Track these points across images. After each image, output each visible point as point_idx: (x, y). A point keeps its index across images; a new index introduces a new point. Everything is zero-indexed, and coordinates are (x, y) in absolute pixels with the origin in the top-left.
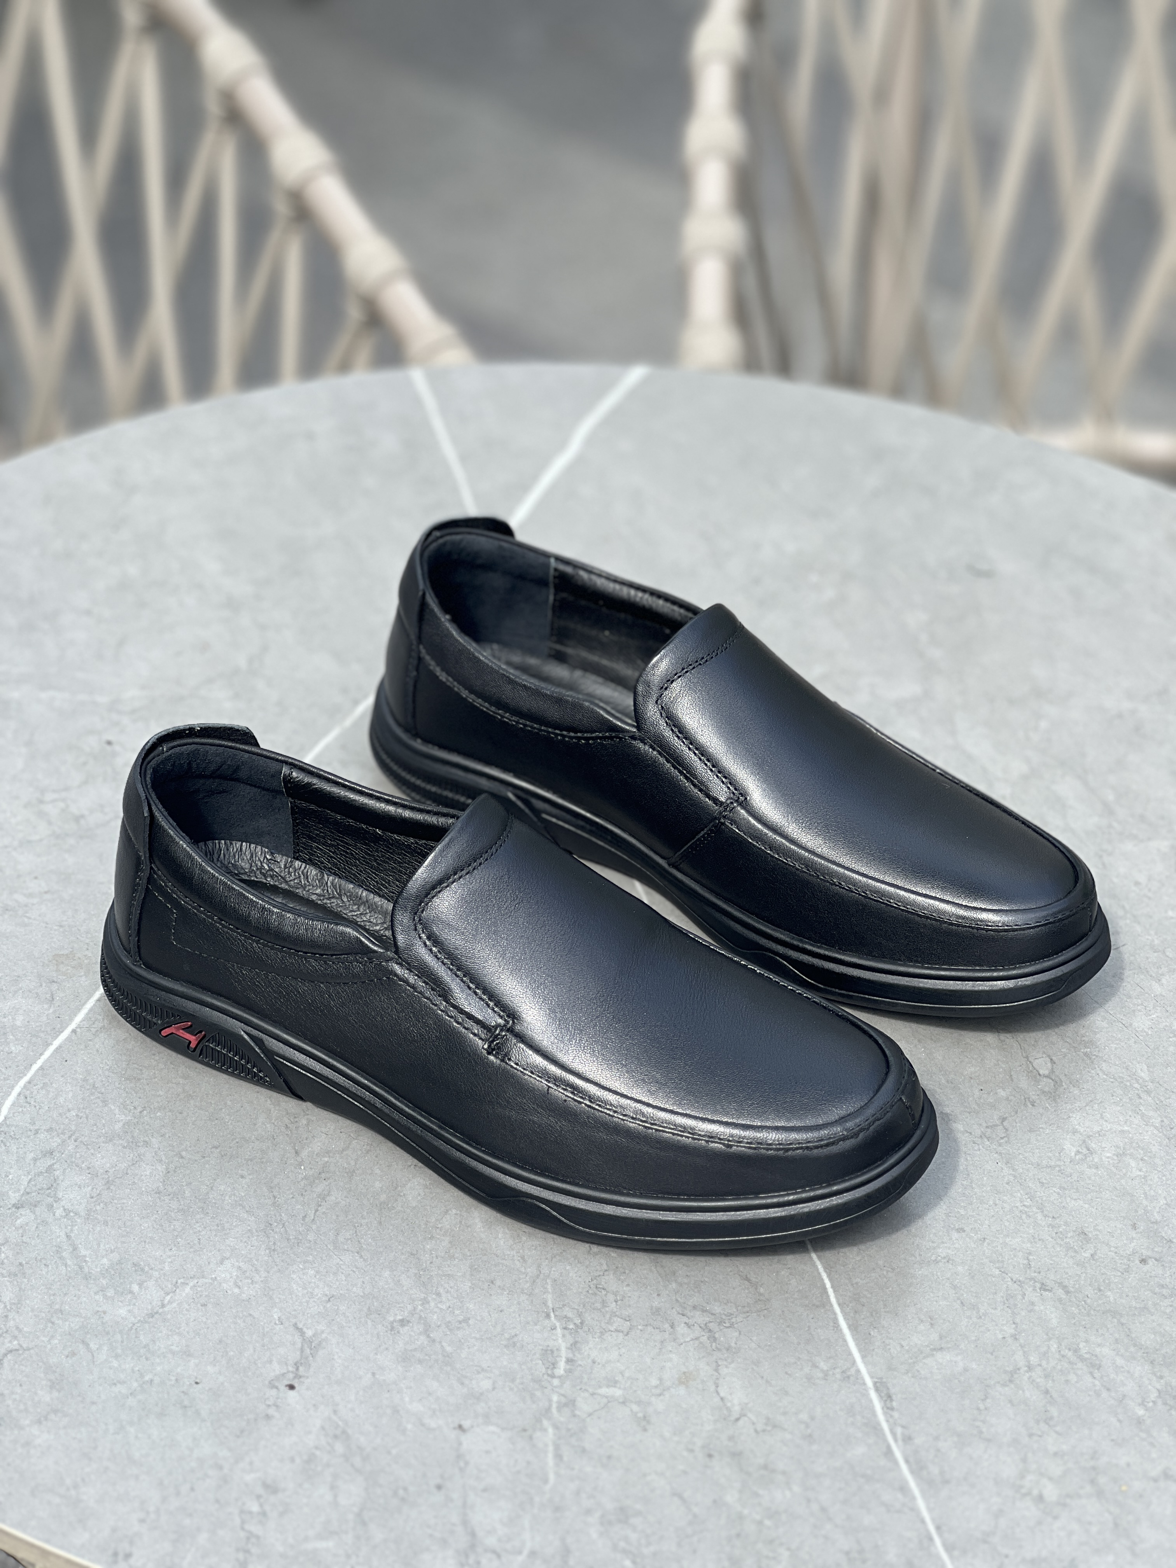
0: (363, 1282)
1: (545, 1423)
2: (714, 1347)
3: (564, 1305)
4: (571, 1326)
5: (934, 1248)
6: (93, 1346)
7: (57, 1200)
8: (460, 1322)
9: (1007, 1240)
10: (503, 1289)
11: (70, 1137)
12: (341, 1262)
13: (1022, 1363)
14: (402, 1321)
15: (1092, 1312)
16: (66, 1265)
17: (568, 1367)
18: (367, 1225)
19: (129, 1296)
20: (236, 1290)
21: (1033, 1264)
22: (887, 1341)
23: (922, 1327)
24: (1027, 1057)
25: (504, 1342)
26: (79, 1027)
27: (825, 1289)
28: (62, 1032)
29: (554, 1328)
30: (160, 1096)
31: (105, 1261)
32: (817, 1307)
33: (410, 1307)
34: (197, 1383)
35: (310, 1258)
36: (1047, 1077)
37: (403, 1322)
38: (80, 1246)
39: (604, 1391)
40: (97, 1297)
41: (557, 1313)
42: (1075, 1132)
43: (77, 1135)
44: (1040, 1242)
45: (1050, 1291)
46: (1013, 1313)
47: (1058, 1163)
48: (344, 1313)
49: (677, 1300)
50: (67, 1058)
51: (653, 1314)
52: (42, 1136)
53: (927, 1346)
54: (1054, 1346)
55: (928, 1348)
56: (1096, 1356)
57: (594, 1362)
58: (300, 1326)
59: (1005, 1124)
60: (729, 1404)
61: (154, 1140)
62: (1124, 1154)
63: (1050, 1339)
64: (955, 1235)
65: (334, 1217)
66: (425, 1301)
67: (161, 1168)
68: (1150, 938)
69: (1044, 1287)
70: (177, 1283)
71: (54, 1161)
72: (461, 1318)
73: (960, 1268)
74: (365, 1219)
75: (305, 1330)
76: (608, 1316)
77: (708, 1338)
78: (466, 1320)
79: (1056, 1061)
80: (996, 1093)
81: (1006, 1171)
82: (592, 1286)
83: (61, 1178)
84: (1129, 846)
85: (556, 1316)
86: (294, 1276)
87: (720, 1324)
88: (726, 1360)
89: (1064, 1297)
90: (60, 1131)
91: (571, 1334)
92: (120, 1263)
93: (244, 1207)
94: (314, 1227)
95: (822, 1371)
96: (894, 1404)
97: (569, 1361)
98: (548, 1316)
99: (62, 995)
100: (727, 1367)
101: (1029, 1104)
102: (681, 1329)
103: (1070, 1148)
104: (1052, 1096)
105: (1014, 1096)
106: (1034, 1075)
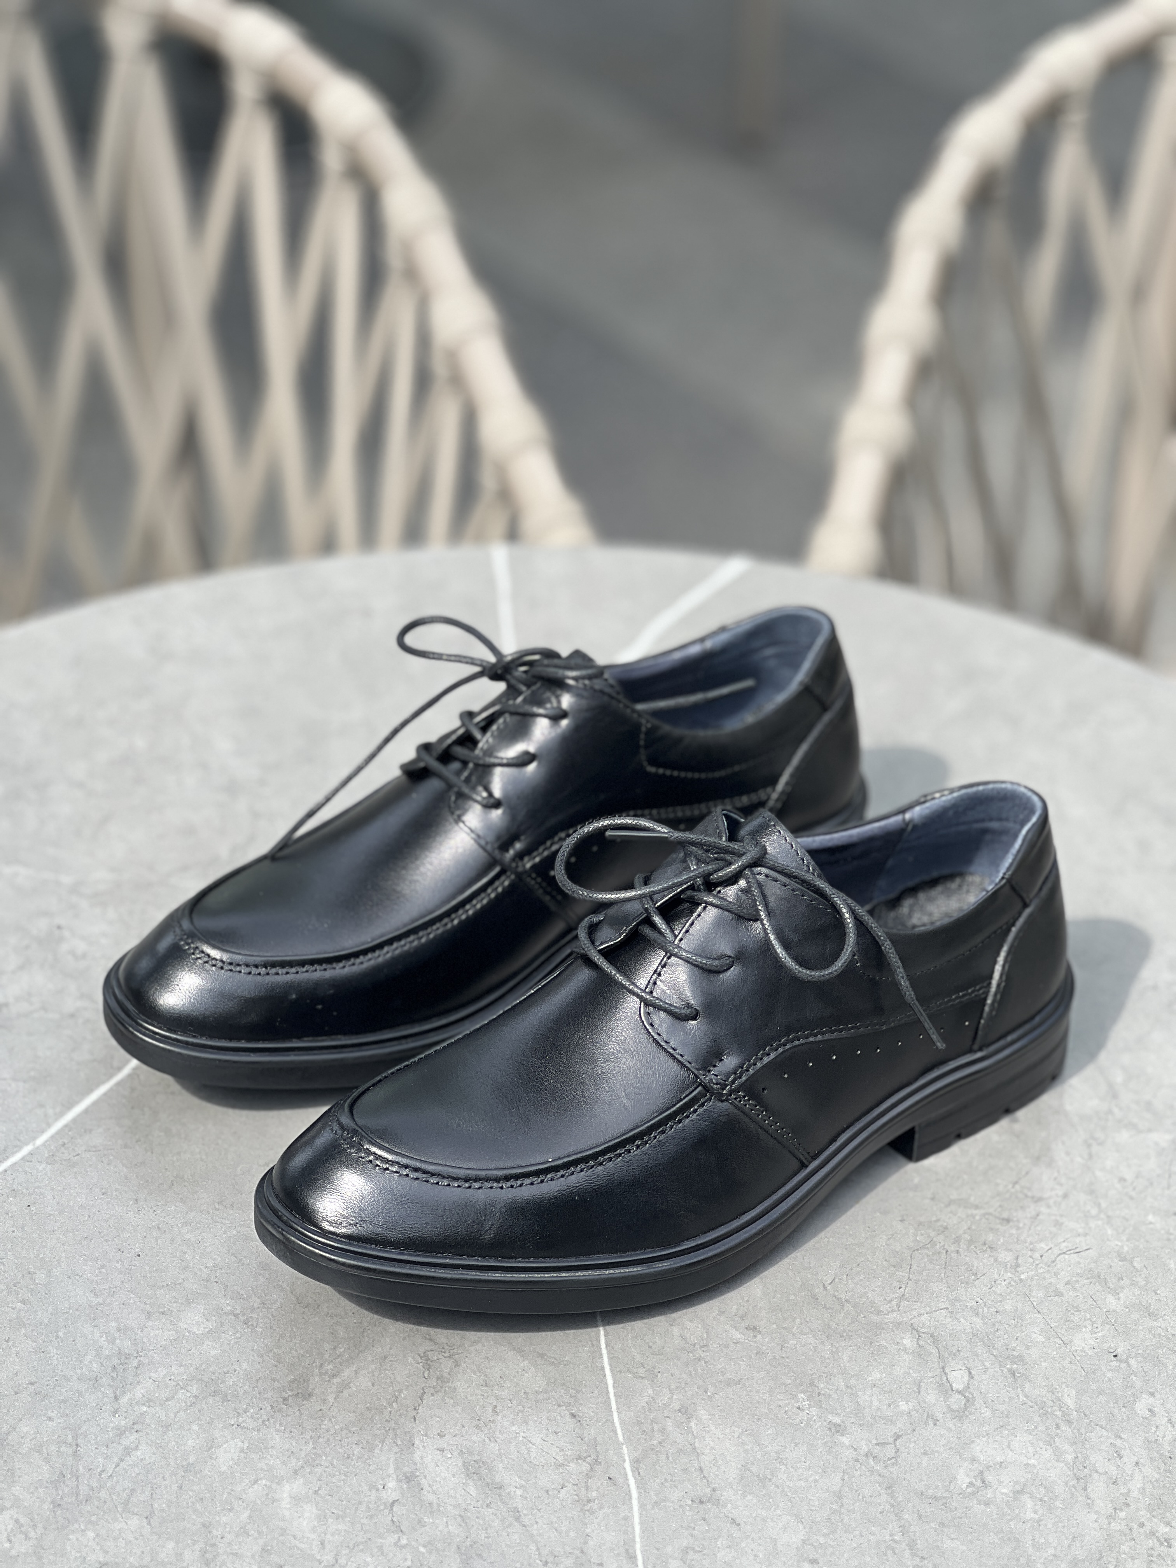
0: (143, 1553)
12: (126, 1527)
20: (7, 1545)
24: (943, 1368)
35: (94, 1518)
36: (958, 1392)
42: (974, 1460)
47: (946, 1494)
59: (898, 1442)
62: (1021, 1492)
65: (134, 1474)
68: (1119, 1244)
74: (165, 1480)
79: (975, 1377)
80: (898, 1406)
81: (885, 1498)
84: (1124, 1136)
94: (110, 1483)
101: (931, 1422)
103: (963, 1479)
104: (959, 1415)
105: (917, 1411)
106: (946, 1389)
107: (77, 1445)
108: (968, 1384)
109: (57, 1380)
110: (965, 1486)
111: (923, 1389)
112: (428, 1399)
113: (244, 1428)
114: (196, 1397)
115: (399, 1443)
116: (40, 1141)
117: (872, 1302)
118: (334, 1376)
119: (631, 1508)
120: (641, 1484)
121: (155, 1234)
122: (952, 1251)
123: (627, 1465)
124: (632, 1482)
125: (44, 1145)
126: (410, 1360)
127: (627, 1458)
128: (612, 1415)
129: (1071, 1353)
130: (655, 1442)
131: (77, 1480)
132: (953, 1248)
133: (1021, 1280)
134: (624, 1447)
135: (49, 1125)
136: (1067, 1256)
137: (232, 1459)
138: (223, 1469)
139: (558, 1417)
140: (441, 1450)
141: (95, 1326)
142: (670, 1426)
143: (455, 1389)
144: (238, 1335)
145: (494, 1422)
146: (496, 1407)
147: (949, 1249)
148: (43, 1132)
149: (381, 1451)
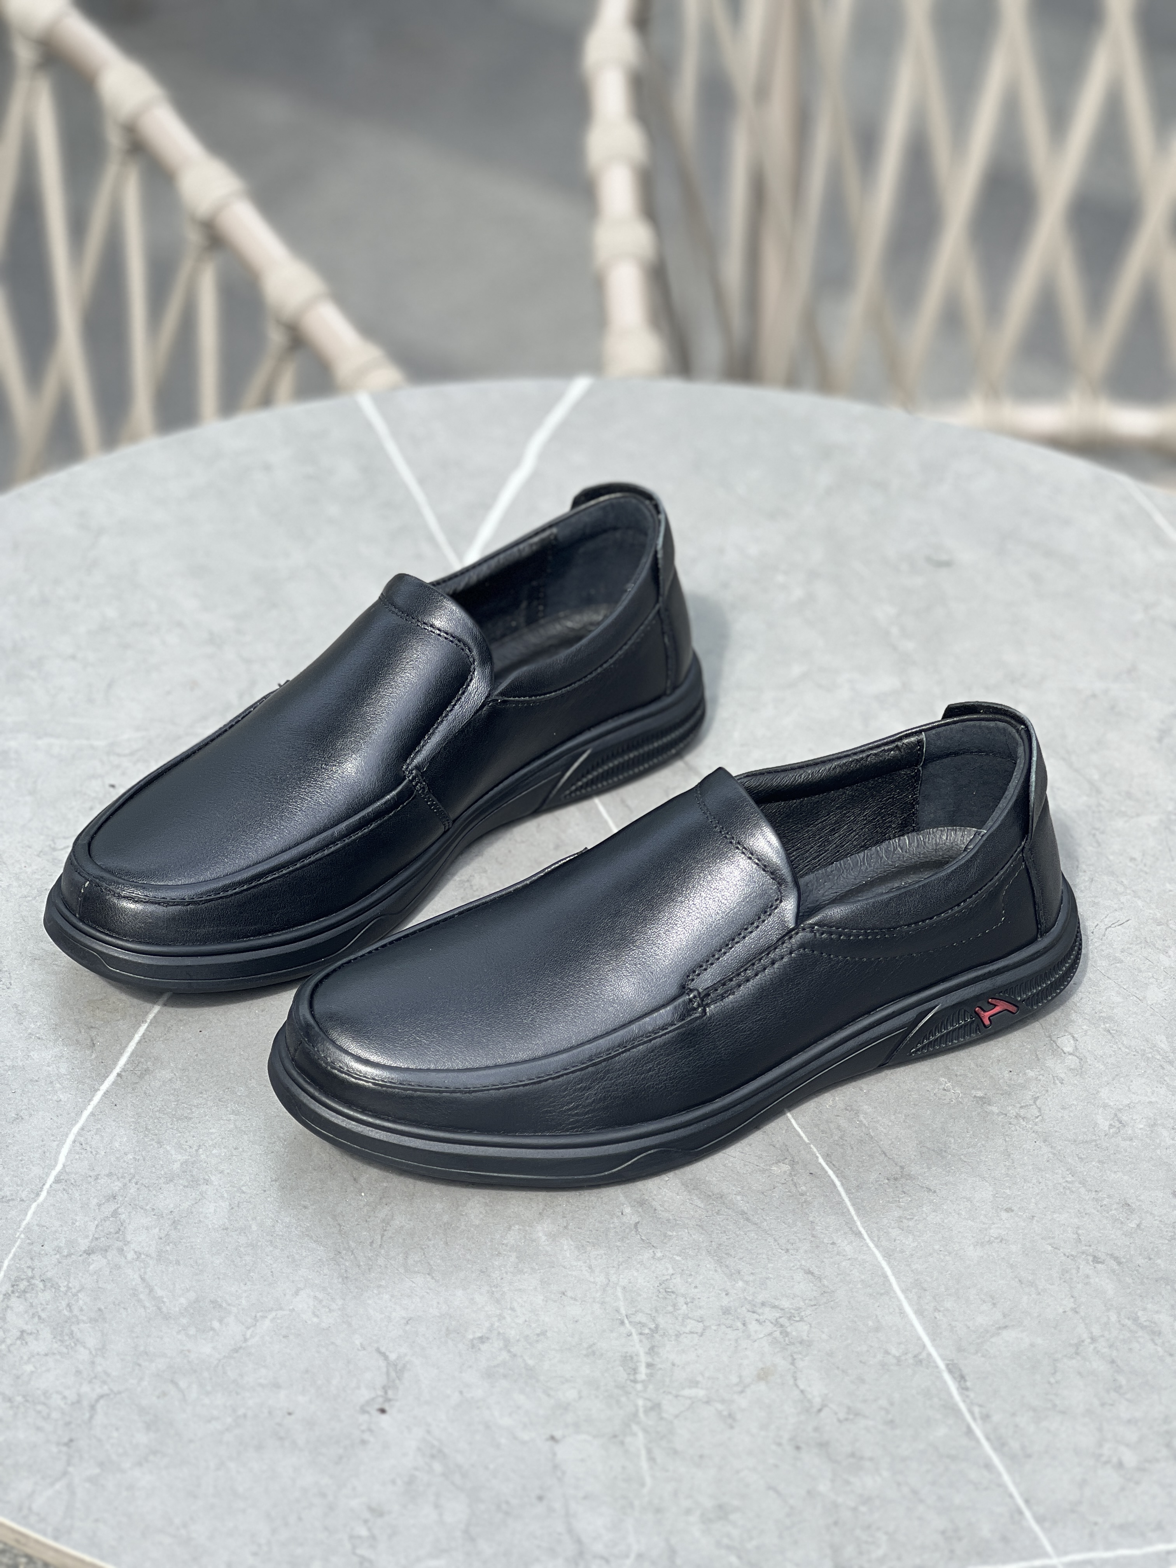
0: (438, 1303)
1: (635, 1428)
2: (787, 1342)
3: (636, 1312)
4: (647, 1331)
5: (986, 1230)
6: (183, 1384)
7: (127, 1243)
8: (538, 1335)
9: (1055, 1216)
10: (575, 1300)
11: (130, 1181)
12: (414, 1285)
13: (1085, 1336)
14: (481, 1338)
15: (1145, 1280)
16: (144, 1307)
17: (649, 1371)
18: (434, 1246)
19: (211, 1333)
20: (315, 1320)
21: (1082, 1238)
22: (954, 1324)
23: (984, 1307)
24: (1050, 1036)
25: (584, 1352)
26: (124, 1070)
27: (886, 1277)
28: (107, 1077)
29: (629, 1335)
30: (212, 1133)
31: (183, 1300)
32: (881, 1294)
33: (487, 1324)
34: (290, 1414)
36: (1071, 1054)
37: (483, 1340)
38: (156, 1287)
39: (687, 1392)
40: (179, 1337)
41: (631, 1320)
42: (1105, 1106)
43: (137, 1177)
44: (1087, 1216)
45: (1102, 1263)
46: (1071, 1288)
47: (1094, 1137)
48: (424, 1335)
49: (746, 1299)
50: (116, 1102)
51: (724, 1313)
52: (101, 1181)
53: (993, 1325)
54: (1114, 1318)
55: (994, 1328)
56: (1155, 1323)
57: (673, 1365)
58: (383, 1349)
59: (1038, 1103)
60: (809, 1396)
61: (213, 1178)
62: (1155, 1124)
63: (1108, 1310)
64: (1004, 1215)
65: (401, 1240)
66: (501, 1317)
67: (225, 1205)
68: (1151, 911)
69: (1096, 1260)
70: (256, 1317)
71: (119, 1205)
72: (538, 1331)
73: (1014, 1248)
74: (430, 1240)
75: (388, 1353)
76: (680, 1319)
77: (781, 1333)
78: (543, 1333)
79: (1078, 1039)
80: (1025, 1074)
81: (1045, 1149)
82: (661, 1290)
83: (127, 1221)
84: (1120, 823)
85: (630, 1322)
86: (370, 1302)
87: (790, 1318)
88: (801, 1354)
89: (1117, 1268)
90: (120, 1175)
91: (648, 1338)
92: (197, 1301)
93: (311, 1237)
94: (383, 1251)
95: (894, 1356)
96: (969, 1384)
97: (649, 1365)
98: (622, 1323)
99: (101, 1040)
100: (802, 1360)
101: (1057, 1082)
102: (753, 1327)
103: (1103, 1123)
104: (1078, 1072)
105: (1043, 1075)
106: (1059, 1053)
108: (1076, 1046)
110: (1107, 1128)
111: (1040, 1056)
119: (840, 1195)
120: (840, 1174)
123: (821, 1160)
124: (830, 1172)
127: (818, 1155)
129: (1148, 1007)
130: (836, 1138)
134: (812, 1146)
136: (1113, 929)
142: (843, 1122)
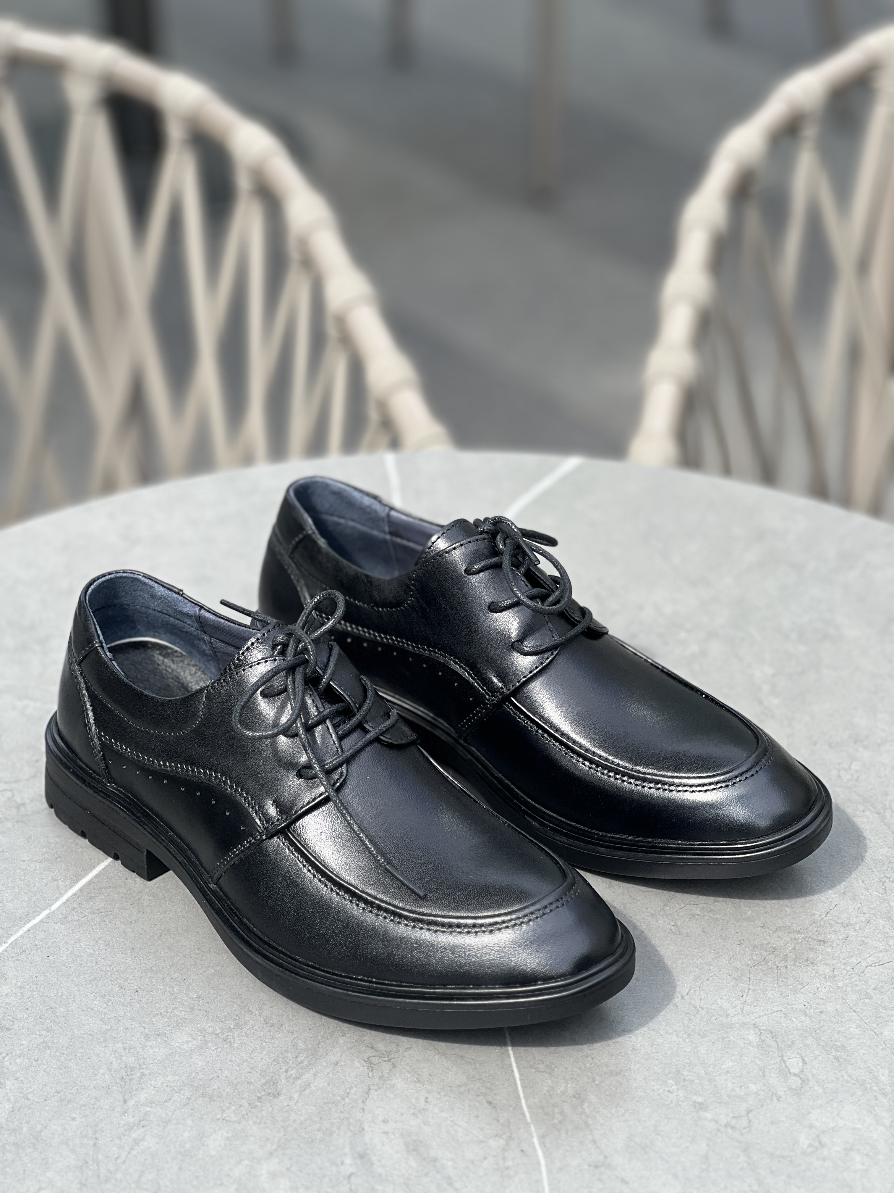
24: (782, 1057)
30: (23, 1045)
36: (795, 1075)
42: (811, 1126)
47: (791, 1154)
59: (751, 1115)
62: (851, 1149)
65: (142, 1160)
74: (167, 1163)
79: (808, 1063)
80: (748, 1087)
81: (742, 1158)
93: (68, 1146)
94: (124, 1167)
101: (775, 1099)
103: (804, 1141)
104: (797, 1093)
105: (763, 1091)
106: (785, 1073)
107: (96, 1139)
108: (803, 1069)
109: (77, 1089)
110: (805, 1147)
111: (767, 1073)
112: (374, 1094)
113: (227, 1121)
114: (188, 1098)
115: (352, 1128)
116: (54, 907)
117: (721, 1007)
118: (297, 1078)
119: (540, 1172)
120: (548, 1154)
121: (149, 975)
122: (781, 967)
123: (535, 1140)
124: (540, 1153)
125: (58, 909)
126: (357, 1064)
127: (535, 1135)
128: (520, 1102)
129: (882, 1042)
130: (556, 1121)
131: (98, 1165)
132: (782, 964)
133: (839, 988)
134: (532, 1126)
135: (62, 895)
136: (873, 968)
137: (220, 1145)
138: (213, 1153)
139: (478, 1105)
140: (387, 1133)
141: (106, 1047)
142: (567, 1108)
143: (394, 1086)
144: (219, 1050)
145: (426, 1109)
146: (427, 1098)
147: (779, 965)
148: (57, 899)
149: (338, 1135)
